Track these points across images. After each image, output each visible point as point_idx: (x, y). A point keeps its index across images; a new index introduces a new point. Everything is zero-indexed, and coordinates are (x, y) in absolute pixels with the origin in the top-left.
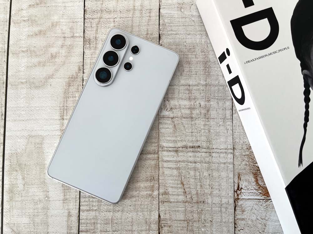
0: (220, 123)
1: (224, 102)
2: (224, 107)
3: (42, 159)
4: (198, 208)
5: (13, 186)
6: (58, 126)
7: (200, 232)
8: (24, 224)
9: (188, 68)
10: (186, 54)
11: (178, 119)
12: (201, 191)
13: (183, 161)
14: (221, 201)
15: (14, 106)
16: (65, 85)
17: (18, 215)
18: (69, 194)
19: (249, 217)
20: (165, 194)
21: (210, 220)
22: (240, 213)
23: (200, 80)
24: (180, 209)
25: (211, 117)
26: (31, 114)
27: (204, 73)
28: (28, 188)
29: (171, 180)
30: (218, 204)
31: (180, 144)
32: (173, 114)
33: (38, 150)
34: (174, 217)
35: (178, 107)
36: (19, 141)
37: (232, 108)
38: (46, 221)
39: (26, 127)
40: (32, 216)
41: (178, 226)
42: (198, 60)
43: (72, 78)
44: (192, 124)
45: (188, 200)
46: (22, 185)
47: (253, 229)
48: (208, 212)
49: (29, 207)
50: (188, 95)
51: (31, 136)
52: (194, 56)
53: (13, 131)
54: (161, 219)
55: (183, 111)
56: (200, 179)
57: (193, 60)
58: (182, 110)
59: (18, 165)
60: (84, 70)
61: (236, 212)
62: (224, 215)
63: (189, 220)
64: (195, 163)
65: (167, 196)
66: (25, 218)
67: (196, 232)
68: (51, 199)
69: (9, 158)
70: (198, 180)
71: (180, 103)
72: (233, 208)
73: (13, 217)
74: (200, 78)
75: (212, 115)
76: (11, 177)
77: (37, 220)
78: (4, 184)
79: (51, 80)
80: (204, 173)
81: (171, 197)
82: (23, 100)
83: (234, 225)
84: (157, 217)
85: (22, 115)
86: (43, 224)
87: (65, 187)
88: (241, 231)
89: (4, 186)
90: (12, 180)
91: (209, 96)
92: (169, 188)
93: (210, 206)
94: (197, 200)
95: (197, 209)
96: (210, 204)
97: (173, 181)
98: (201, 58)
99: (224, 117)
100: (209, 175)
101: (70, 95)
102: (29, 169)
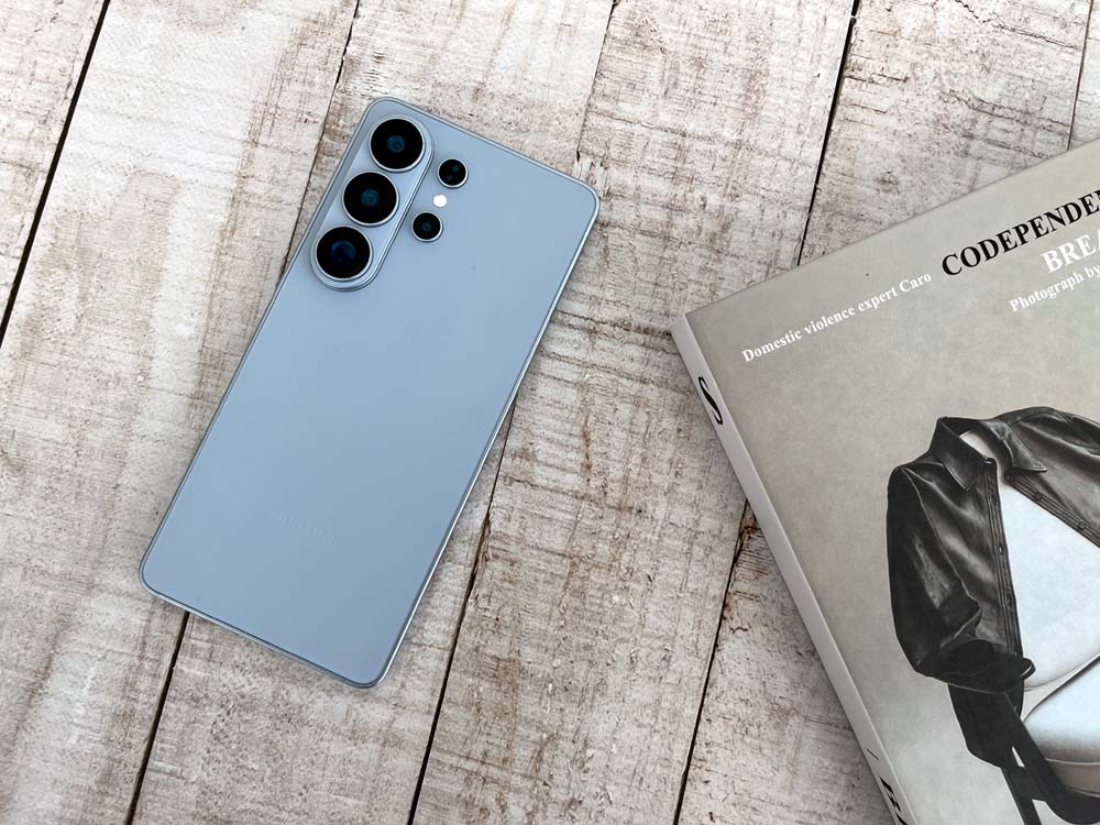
0: (754, 277)
1: (780, 212)
2: (780, 227)
3: (157, 251)
4: (618, 527)
5: (43, 312)
6: (234, 160)
7: (606, 603)
8: (47, 443)
9: (693, 80)
10: (699, 33)
11: (621, 232)
12: (639, 474)
13: (606, 369)
14: (697, 523)
15: (113, 66)
16: (287, 38)
17: (35, 409)
18: (214, 381)
19: (774, 596)
20: (521, 457)
21: (648, 572)
22: (751, 573)
23: (723, 126)
24: (559, 515)
25: (730, 249)
26: (159, 104)
27: (739, 106)
28: (90, 329)
29: (553, 417)
30: (685, 530)
31: (609, 312)
32: (609, 214)
33: (152, 218)
34: (532, 537)
35: (631, 193)
36: (100, 176)
37: (804, 238)
38: (123, 448)
39: (132, 140)
40: (79, 422)
41: (542, 567)
42: (733, 60)
43: (316, 22)
44: (662, 258)
45: (593, 492)
46: (74, 317)
47: (778, 636)
48: (648, 548)
49: (79, 393)
50: (672, 163)
51: (140, 172)
52: (718, 46)
53: (91, 142)
54: (490, 532)
55: (644, 209)
56: (647, 436)
57: (714, 56)
58: (642, 205)
59: (77, 252)
60: (359, 9)
61: (736, 569)
62: (694, 568)
63: (578, 557)
64: (643, 381)
65: (527, 463)
66: (53, 423)
67: (593, 600)
68: (154, 383)
69: (56, 222)
70: (639, 436)
71: (640, 183)
72: (731, 554)
73: (14, 412)
74: (725, 120)
75: (733, 244)
76: (46, 284)
77: (95, 438)
78: (17, 299)
79: (250, 13)
80: (665, 421)
81: (538, 469)
82: (144, 52)
83: (721, 608)
84: (480, 523)
85: (130, 99)
86: (107, 457)
87: (208, 357)
88: (739, 632)
89: (15, 306)
90: (46, 294)
91: (741, 180)
92: (540, 442)
93: (658, 529)
94: (621, 500)
95: (614, 528)
96: (660, 522)
97: (558, 424)
98: (740, 57)
99: (773, 258)
100: (679, 430)
101: (296, 75)
102: (108, 273)
